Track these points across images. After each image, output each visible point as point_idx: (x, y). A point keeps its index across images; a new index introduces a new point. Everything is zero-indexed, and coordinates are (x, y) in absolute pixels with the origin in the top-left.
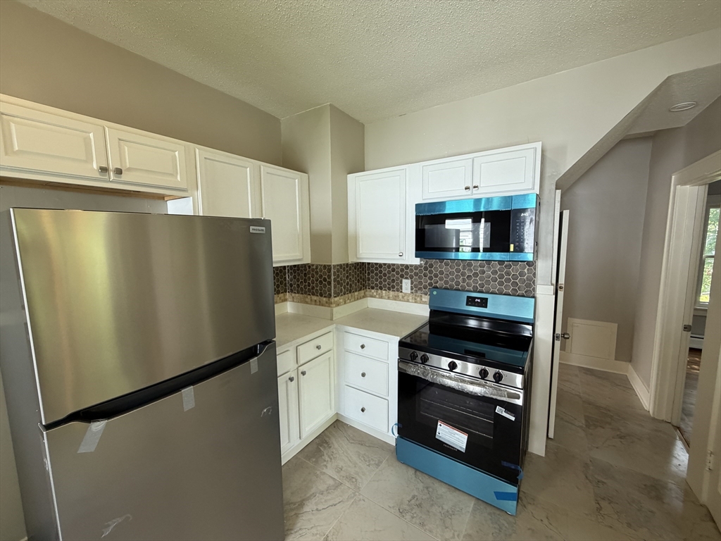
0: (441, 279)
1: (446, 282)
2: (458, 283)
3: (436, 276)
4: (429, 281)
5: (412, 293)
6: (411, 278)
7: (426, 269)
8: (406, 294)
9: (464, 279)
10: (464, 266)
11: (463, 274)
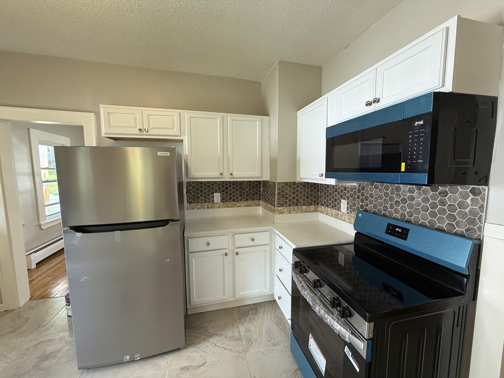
0: (371, 202)
1: (375, 206)
2: (386, 208)
3: (367, 199)
4: (361, 203)
5: (348, 213)
6: (348, 199)
7: (359, 191)
8: (343, 213)
9: (392, 205)
10: (392, 190)
11: (391, 199)
